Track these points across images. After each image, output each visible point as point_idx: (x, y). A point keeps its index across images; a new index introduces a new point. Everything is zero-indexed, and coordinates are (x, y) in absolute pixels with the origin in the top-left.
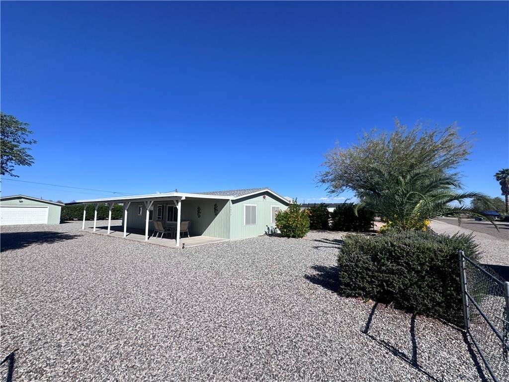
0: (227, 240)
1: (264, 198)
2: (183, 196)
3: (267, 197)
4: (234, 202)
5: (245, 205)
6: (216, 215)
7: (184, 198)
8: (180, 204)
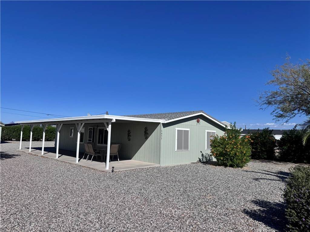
0: (157, 165)
1: (198, 122)
2: (114, 118)
3: (201, 121)
4: (165, 125)
5: (177, 129)
6: (147, 138)
7: (114, 121)
8: (110, 126)
